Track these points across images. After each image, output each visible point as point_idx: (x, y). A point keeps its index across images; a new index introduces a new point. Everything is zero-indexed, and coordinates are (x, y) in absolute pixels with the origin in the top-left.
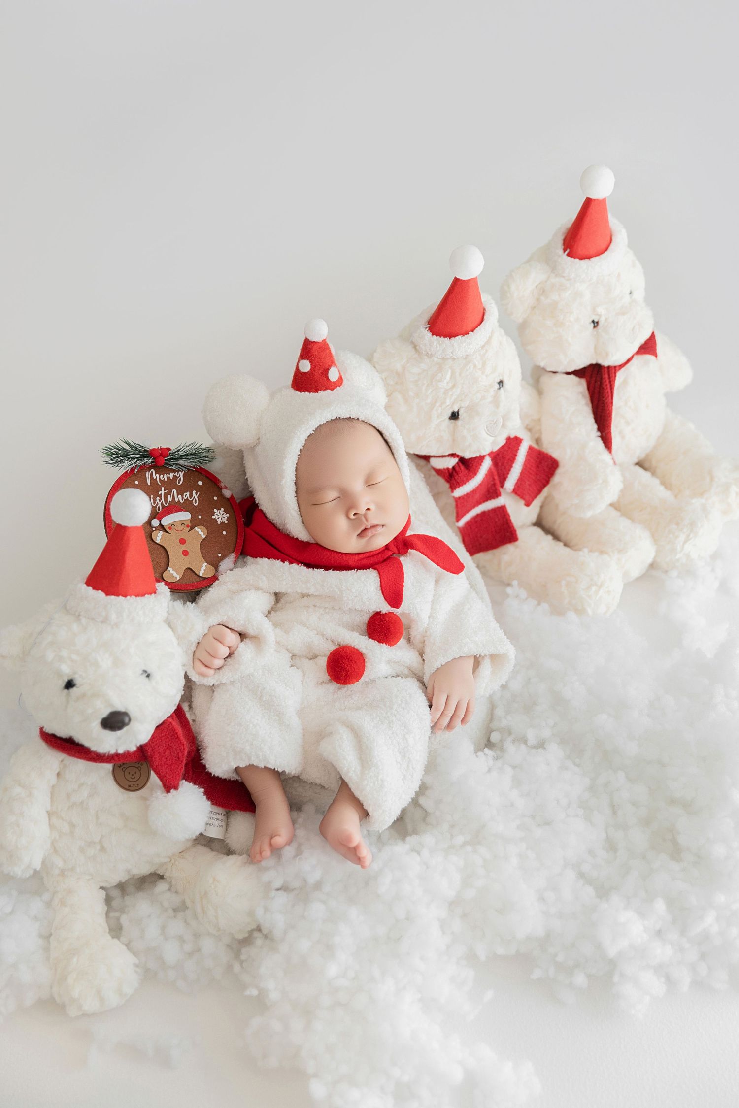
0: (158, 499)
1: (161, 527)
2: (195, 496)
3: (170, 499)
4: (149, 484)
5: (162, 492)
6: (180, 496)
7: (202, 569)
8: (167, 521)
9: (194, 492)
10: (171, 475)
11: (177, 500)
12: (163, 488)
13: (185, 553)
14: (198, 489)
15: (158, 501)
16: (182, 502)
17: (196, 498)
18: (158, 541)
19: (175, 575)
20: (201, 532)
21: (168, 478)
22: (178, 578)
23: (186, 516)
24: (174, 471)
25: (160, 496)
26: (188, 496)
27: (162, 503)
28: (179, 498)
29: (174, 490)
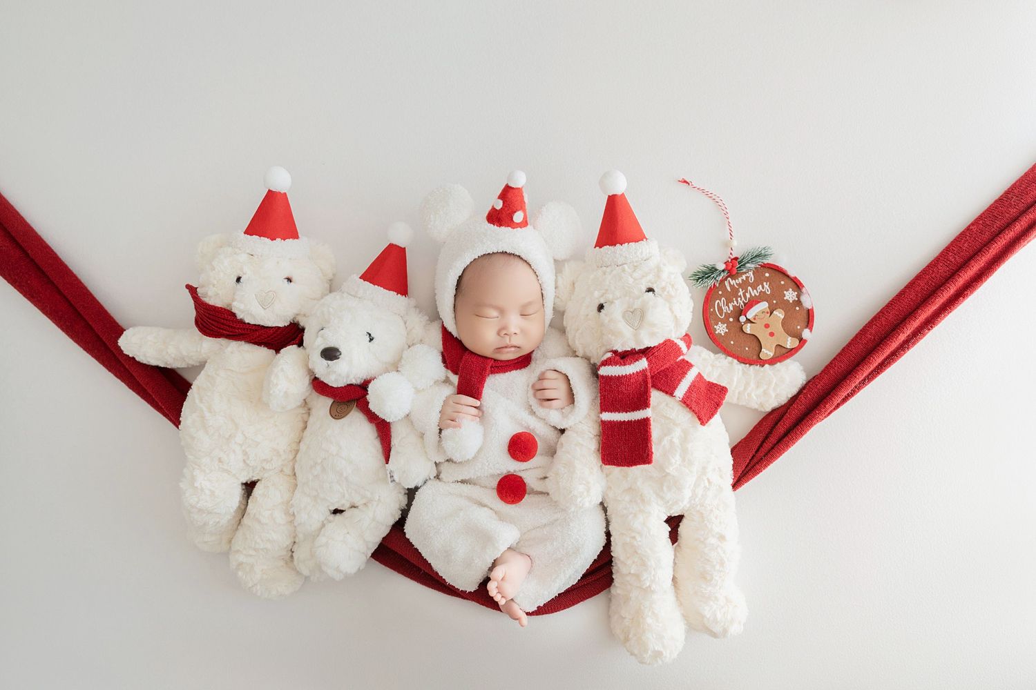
0: (739, 299)
1: (748, 321)
2: (766, 286)
3: (748, 295)
4: (729, 290)
5: (741, 293)
6: (755, 291)
7: (788, 343)
8: (750, 314)
9: (765, 283)
10: (744, 277)
11: (753, 295)
12: (741, 290)
13: (772, 334)
14: (767, 280)
15: (739, 301)
16: (757, 295)
17: (768, 288)
18: (749, 332)
19: (769, 353)
20: (780, 314)
21: (743, 280)
22: (772, 355)
23: (764, 305)
24: (745, 273)
25: (740, 297)
26: (761, 288)
27: (743, 302)
28: (754, 293)
29: (749, 288)
